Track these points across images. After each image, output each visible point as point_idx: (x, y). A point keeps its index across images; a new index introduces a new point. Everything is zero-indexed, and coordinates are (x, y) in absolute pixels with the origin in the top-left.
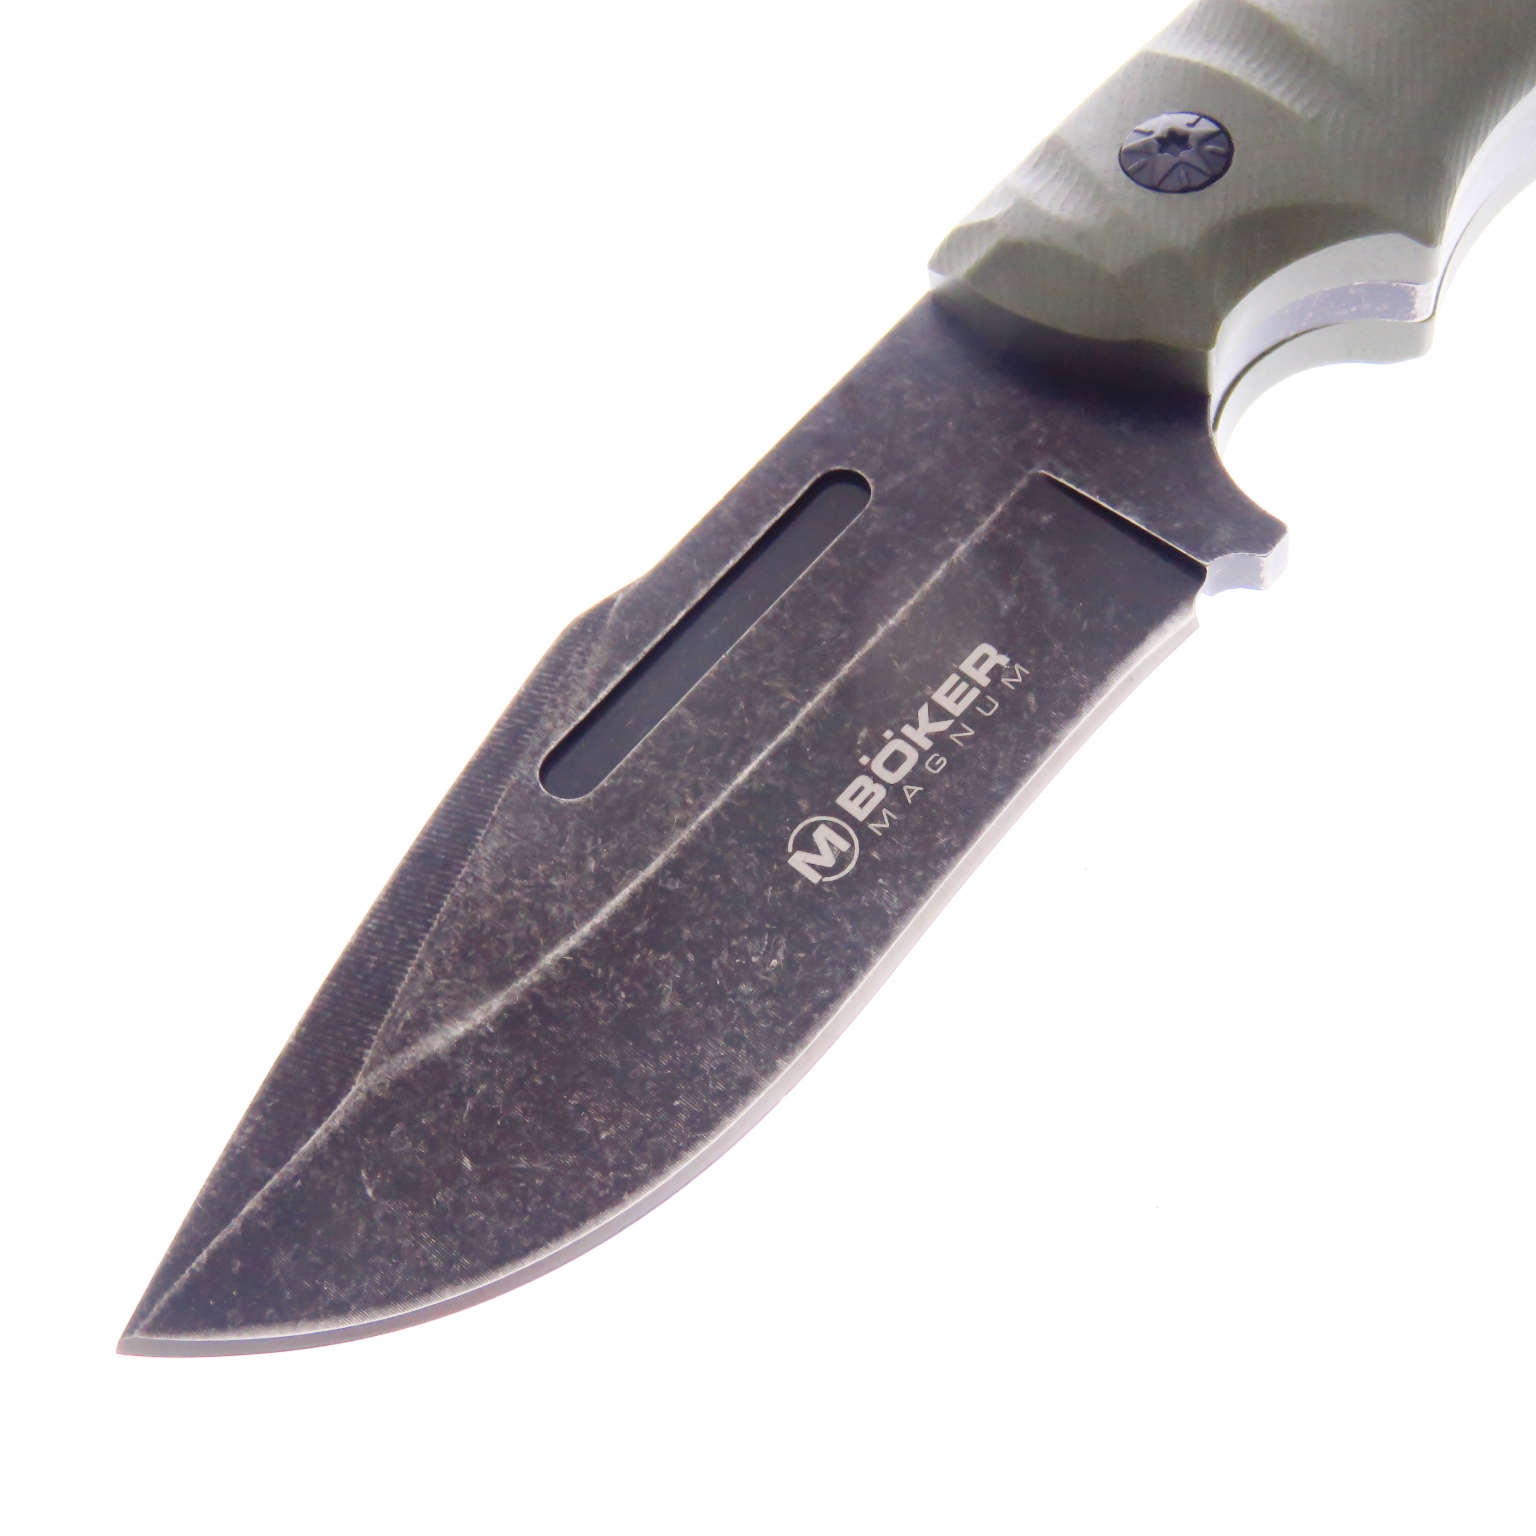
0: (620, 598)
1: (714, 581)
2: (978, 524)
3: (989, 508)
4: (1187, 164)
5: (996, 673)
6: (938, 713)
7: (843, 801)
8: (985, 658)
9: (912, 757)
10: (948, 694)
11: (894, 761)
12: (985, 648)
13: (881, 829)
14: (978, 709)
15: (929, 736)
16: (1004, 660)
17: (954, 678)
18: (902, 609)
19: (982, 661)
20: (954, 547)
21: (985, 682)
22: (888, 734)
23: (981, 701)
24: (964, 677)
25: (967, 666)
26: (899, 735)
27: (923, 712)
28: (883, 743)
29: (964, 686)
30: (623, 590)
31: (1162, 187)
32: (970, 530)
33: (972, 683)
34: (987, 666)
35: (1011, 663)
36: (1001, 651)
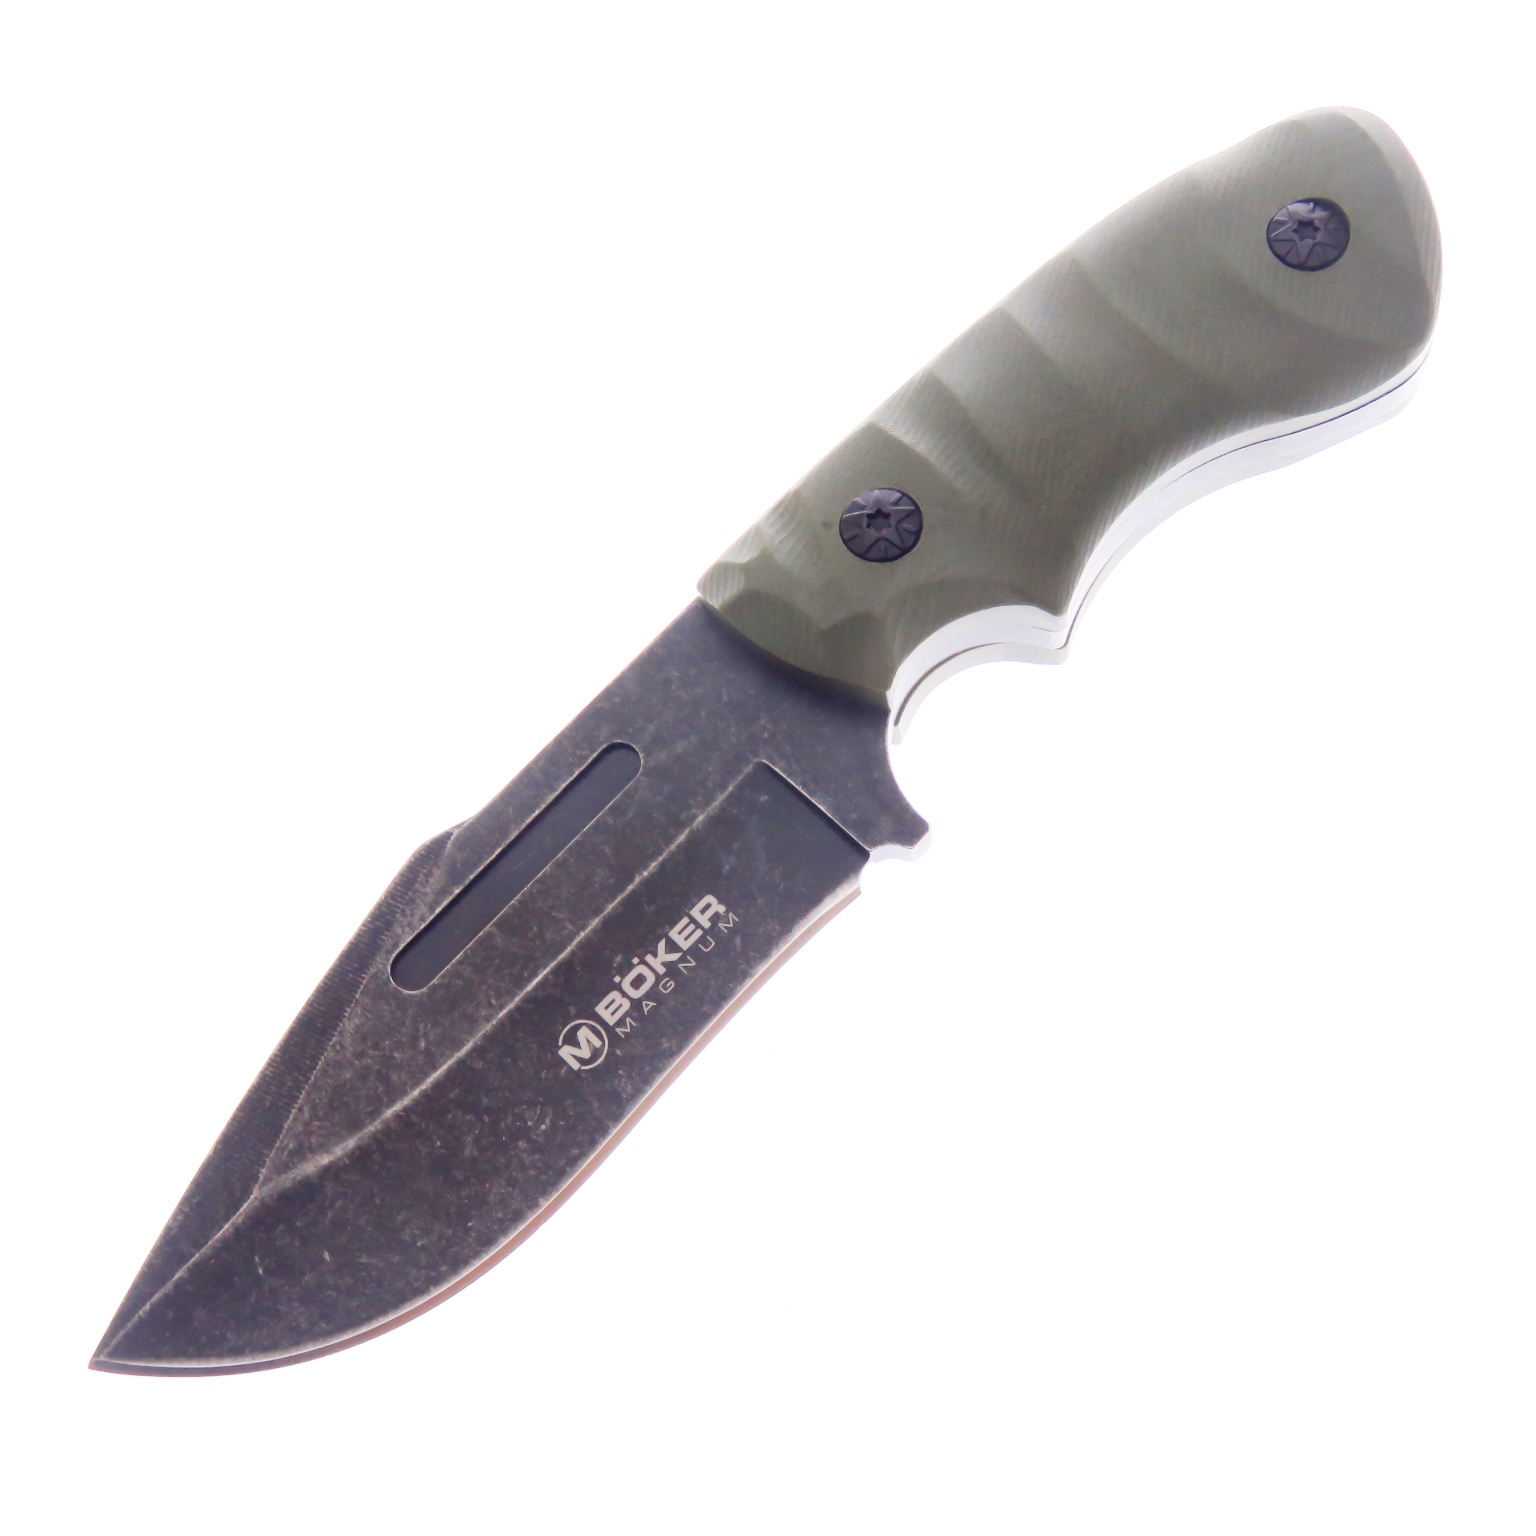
0: (456, 833)
1: (524, 826)
2: (714, 800)
3: (723, 787)
4: (888, 540)
5: (715, 919)
6: (672, 947)
7: (600, 1009)
8: (708, 906)
9: (651, 979)
10: (680, 933)
11: (638, 981)
12: (709, 899)
13: (624, 1033)
14: (700, 945)
15: (664, 964)
16: (721, 909)
17: (685, 920)
18: (654, 864)
19: (708, 908)
20: (695, 817)
21: (707, 925)
22: (636, 960)
23: (702, 940)
24: (693, 920)
25: (695, 912)
26: (643, 962)
27: (662, 945)
28: (631, 967)
29: (692, 927)
30: (458, 826)
31: (868, 556)
32: (708, 803)
33: (698, 926)
34: (710, 913)
35: (727, 912)
36: (721, 901)
